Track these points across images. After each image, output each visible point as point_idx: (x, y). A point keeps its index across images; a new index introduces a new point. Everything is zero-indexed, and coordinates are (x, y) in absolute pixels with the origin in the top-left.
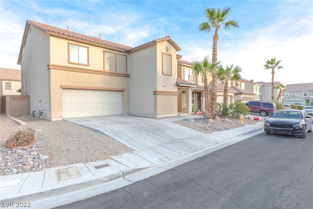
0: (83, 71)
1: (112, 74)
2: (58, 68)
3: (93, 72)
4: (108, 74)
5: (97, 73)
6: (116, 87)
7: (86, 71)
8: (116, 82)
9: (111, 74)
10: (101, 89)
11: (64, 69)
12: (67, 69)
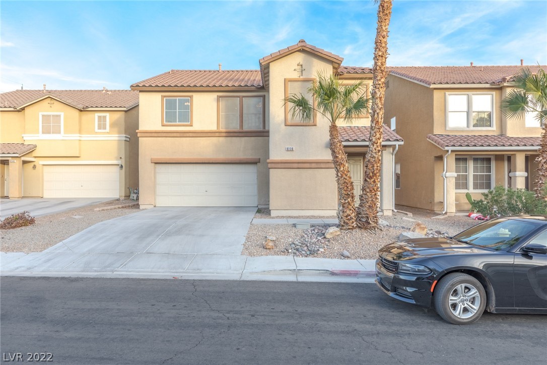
0: (182, 135)
1: (232, 134)
2: (148, 135)
3: (199, 135)
4: (224, 134)
5: (204, 135)
6: (241, 156)
7: (188, 135)
8: (241, 148)
9: (230, 134)
10: (211, 162)
11: (156, 135)
12: (160, 135)
